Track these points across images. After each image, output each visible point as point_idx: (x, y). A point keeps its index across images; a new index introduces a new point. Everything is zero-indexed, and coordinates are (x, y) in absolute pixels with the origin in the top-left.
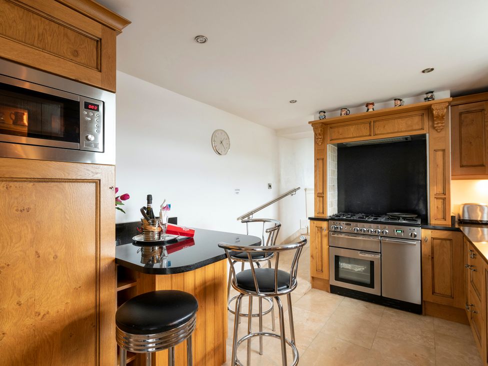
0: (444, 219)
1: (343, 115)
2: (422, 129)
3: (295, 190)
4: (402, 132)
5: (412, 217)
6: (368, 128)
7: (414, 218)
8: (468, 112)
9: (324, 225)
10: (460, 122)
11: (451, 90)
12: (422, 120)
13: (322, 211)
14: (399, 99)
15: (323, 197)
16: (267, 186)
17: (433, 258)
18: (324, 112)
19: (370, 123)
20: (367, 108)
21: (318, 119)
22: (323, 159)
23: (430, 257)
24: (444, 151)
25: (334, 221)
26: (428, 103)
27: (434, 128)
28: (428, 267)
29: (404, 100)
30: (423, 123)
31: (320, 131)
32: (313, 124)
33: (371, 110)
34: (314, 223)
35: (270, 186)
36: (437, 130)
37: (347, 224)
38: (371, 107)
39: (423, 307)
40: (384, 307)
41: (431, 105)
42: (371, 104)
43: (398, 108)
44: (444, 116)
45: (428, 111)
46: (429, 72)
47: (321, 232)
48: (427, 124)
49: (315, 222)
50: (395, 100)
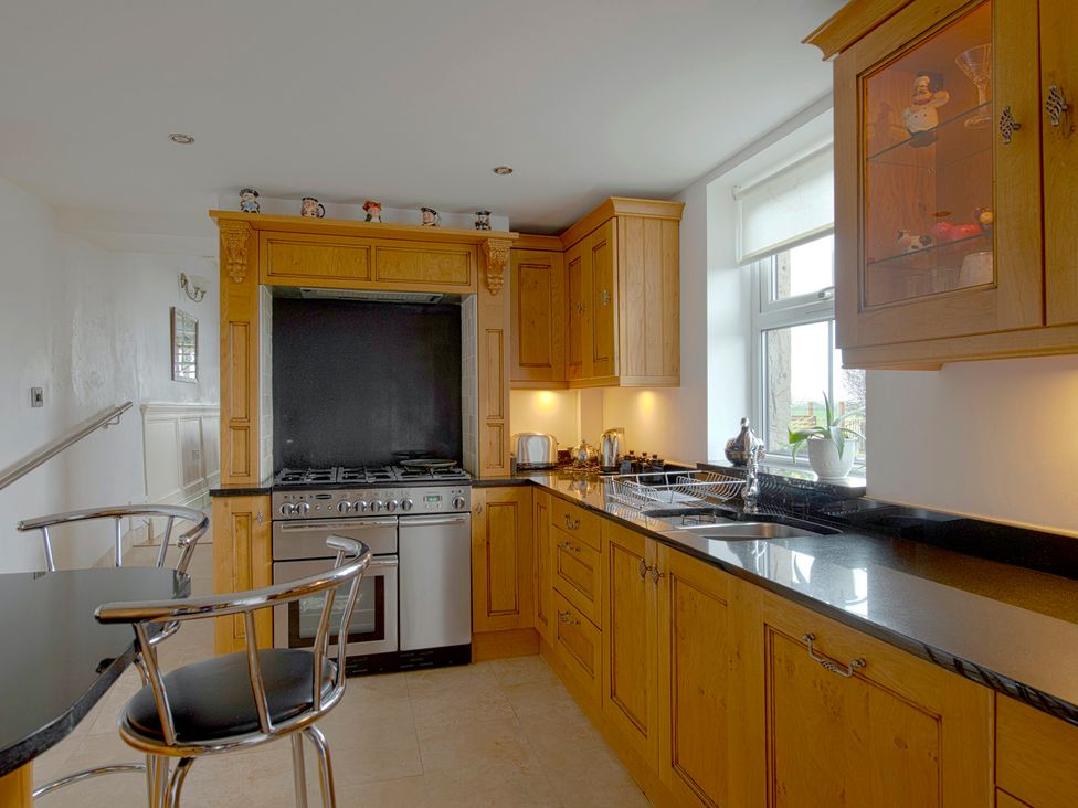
0: (501, 464)
1: (309, 214)
2: (468, 283)
3: (118, 411)
4: (431, 282)
5: (448, 467)
6: (364, 261)
7: (451, 469)
8: (530, 266)
9: (258, 504)
10: (520, 282)
11: (510, 218)
12: (468, 265)
13: (243, 469)
14: (432, 211)
15: (247, 429)
16: (26, 398)
17: (488, 544)
18: (256, 195)
19: (368, 250)
20: (366, 213)
21: (238, 209)
22: (247, 325)
23: (485, 543)
24: (501, 332)
25: (285, 493)
26: (481, 233)
27: (487, 285)
28: (481, 564)
29: (441, 214)
30: (468, 272)
31: (242, 246)
32: (223, 219)
33: (375, 220)
34: (226, 505)
35: (38, 398)
36: (491, 291)
37: (322, 497)
38: (373, 210)
39: (473, 646)
40: (402, 675)
41: (485, 240)
42: (376, 205)
43: (428, 229)
44: (503, 265)
45: (478, 248)
46: (504, 173)
47: (249, 528)
48: (475, 274)
49: (230, 500)
50: (424, 210)
